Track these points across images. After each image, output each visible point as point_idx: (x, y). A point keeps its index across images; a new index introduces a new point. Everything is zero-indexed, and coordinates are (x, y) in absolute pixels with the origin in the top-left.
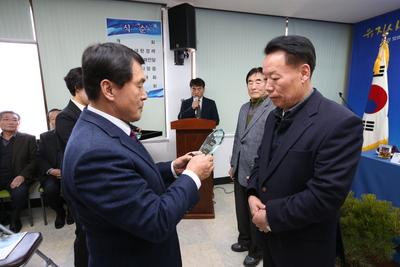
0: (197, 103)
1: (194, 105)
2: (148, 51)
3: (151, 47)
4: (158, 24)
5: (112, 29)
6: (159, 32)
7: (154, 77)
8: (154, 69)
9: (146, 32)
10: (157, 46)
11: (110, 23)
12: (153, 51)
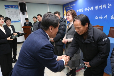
0: (27, 23)
1: (27, 24)
2: (16, 12)
3: (16, 11)
4: (17, 6)
5: (6, 7)
6: (18, 8)
7: (18, 18)
8: (18, 16)
9: (15, 8)
10: (18, 11)
11: (5, 6)
12: (17, 12)
